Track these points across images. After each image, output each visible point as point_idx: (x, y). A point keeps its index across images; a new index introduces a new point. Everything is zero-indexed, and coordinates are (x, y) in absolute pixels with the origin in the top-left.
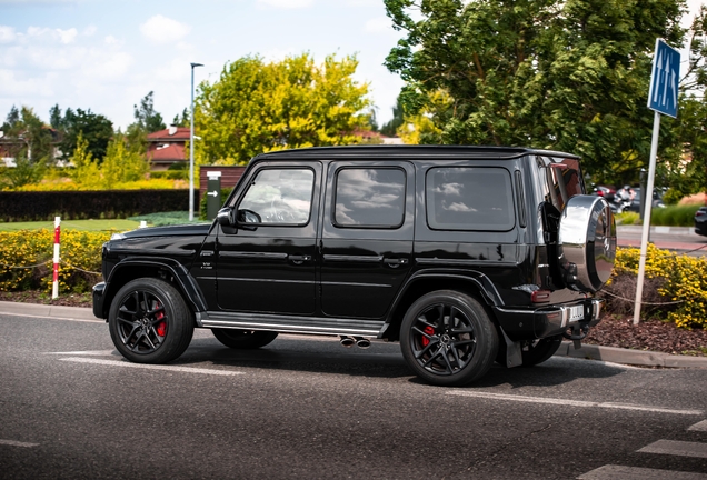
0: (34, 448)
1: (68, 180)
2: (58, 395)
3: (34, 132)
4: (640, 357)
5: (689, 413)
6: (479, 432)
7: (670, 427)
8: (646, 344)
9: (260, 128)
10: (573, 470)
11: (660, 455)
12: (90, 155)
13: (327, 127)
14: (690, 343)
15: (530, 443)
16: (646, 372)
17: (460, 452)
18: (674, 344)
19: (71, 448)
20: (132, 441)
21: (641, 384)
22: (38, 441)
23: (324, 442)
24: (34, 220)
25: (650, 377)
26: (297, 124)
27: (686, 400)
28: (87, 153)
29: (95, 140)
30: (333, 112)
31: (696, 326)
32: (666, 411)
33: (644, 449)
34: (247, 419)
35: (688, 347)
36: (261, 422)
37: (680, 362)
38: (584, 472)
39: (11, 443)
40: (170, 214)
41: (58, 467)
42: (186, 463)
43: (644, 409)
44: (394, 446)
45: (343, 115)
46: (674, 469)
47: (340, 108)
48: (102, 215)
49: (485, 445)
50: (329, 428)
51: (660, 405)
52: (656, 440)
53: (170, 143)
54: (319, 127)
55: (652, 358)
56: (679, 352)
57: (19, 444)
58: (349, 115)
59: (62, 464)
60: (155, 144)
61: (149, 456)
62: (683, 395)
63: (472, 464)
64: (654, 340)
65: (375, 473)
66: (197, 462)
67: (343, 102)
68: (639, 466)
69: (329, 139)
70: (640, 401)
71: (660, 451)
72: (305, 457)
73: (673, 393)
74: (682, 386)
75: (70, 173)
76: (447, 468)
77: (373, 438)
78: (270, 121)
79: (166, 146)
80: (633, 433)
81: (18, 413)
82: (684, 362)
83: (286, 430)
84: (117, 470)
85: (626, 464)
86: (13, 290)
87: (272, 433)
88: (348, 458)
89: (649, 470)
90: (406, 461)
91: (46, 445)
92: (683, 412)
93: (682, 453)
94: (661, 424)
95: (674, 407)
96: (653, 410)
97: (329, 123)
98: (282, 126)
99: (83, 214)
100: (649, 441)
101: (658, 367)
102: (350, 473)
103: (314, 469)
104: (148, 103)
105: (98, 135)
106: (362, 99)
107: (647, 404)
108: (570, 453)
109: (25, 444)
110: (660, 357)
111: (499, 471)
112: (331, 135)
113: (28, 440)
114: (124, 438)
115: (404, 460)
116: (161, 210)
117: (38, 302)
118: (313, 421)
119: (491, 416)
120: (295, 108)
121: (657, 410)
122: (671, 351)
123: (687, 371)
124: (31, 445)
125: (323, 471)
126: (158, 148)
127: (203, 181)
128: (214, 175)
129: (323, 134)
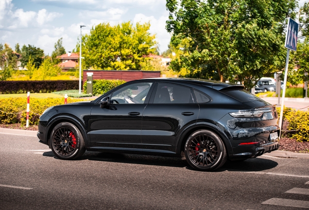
0: (31, 190)
1: (24, 76)
2: (36, 168)
3: (9, 55)
4: (281, 153)
5: (305, 177)
6: (218, 184)
7: (298, 183)
8: (284, 148)
9: (109, 54)
10: (259, 200)
11: (295, 194)
12: (34, 65)
13: (138, 53)
14: (302, 147)
15: (240, 189)
16: (284, 160)
17: (211, 192)
18: (296, 148)
19: (46, 190)
20: (72, 187)
21: (283, 165)
22: (32, 187)
23: (153, 188)
24: (11, 93)
25: (286, 162)
26: (125, 52)
27: (302, 171)
28: (33, 64)
29: (36, 58)
30: (141, 47)
31: (304, 140)
32: (295, 176)
33: (288, 192)
34: (119, 178)
35: (301, 149)
36: (125, 180)
37: (298, 156)
38: (264, 201)
39: (21, 188)
40: (70, 91)
41: (43, 198)
42: (97, 196)
43: (286, 175)
44: (183, 190)
45: (145, 48)
46: (302, 200)
47: (143, 45)
48: (41, 91)
49: (221, 189)
50: (154, 182)
51: (292, 173)
52: (292, 188)
53: (68, 60)
54: (134, 53)
55: (286, 154)
56: (298, 151)
57: (24, 188)
58: (147, 48)
59: (44, 196)
60: (61, 60)
61: (80, 194)
62: (301, 169)
63: (217, 197)
64: (287, 146)
65: (177, 201)
66: (101, 196)
67: (145, 43)
68: (287, 198)
69: (139, 58)
70: (284, 172)
71: (295, 192)
72: (146, 194)
73: (297, 168)
74: (301, 166)
75: (25, 72)
76: (206, 199)
77: (173, 187)
78: (113, 50)
79: (67, 61)
80: (283, 185)
81: (21, 175)
82: (300, 156)
83: (136, 183)
84: (68, 199)
85: (281, 198)
86: (9, 123)
87: (130, 184)
88: (164, 195)
89: (291, 200)
90: (189, 196)
91: (36, 189)
92: (303, 176)
93: (304, 193)
94: (294, 181)
95: (298, 174)
96: (290, 175)
97: (139, 52)
98: (118, 53)
99: (32, 91)
100: (290, 188)
101: (289, 157)
102: (166, 201)
103: (151, 199)
104: (60, 42)
105: (37, 56)
106: (153, 41)
107: (287, 173)
108: (257, 193)
109: (27, 188)
110: (290, 154)
111: (229, 200)
112: (139, 57)
113: (28, 187)
114: (68, 186)
115: (188, 196)
116: (66, 89)
117: (20, 128)
118: (147, 180)
119: (221, 178)
120: (125, 45)
121: (292, 176)
122: (294, 151)
123: (302, 159)
124: (29, 189)
125: (155, 200)
126: (63, 62)
127: (85, 77)
128: (90, 74)
129: (136, 56)
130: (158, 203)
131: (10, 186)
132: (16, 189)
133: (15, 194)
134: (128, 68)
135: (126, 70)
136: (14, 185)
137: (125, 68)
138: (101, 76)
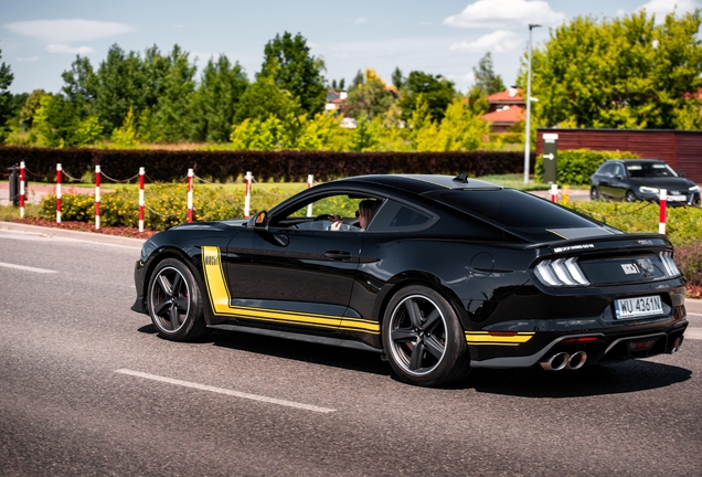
0: (330, 414)
1: (407, 142)
3: (375, 94)
12: (429, 116)
13: (669, 89)
19: (367, 415)
22: (335, 407)
23: (631, 422)
26: (639, 84)
28: (426, 114)
39: (309, 407)
41: (351, 435)
42: (482, 437)
45: (686, 77)
53: (511, 105)
54: (661, 89)
57: (316, 409)
58: (692, 76)
59: (355, 432)
60: (494, 106)
61: (445, 429)
65: (682, 459)
67: (686, 64)
69: (671, 101)
72: (609, 438)
79: (506, 108)
84: (410, 441)
88: (655, 442)
91: (343, 411)
97: (671, 84)
98: (618, 87)
102: (655, 458)
104: (486, 64)
105: (437, 94)
109: (322, 410)
112: (674, 98)
113: (326, 405)
120: (636, 70)
124: (327, 410)
125: (626, 454)
126: (498, 110)
127: (539, 145)
128: (550, 138)
129: (664, 96)
130: (632, 463)
131: (285, 403)
132: (295, 410)
133: (287, 422)
134: (644, 124)
135: (639, 128)
136: (294, 400)
137: (638, 123)
138: (578, 141)
